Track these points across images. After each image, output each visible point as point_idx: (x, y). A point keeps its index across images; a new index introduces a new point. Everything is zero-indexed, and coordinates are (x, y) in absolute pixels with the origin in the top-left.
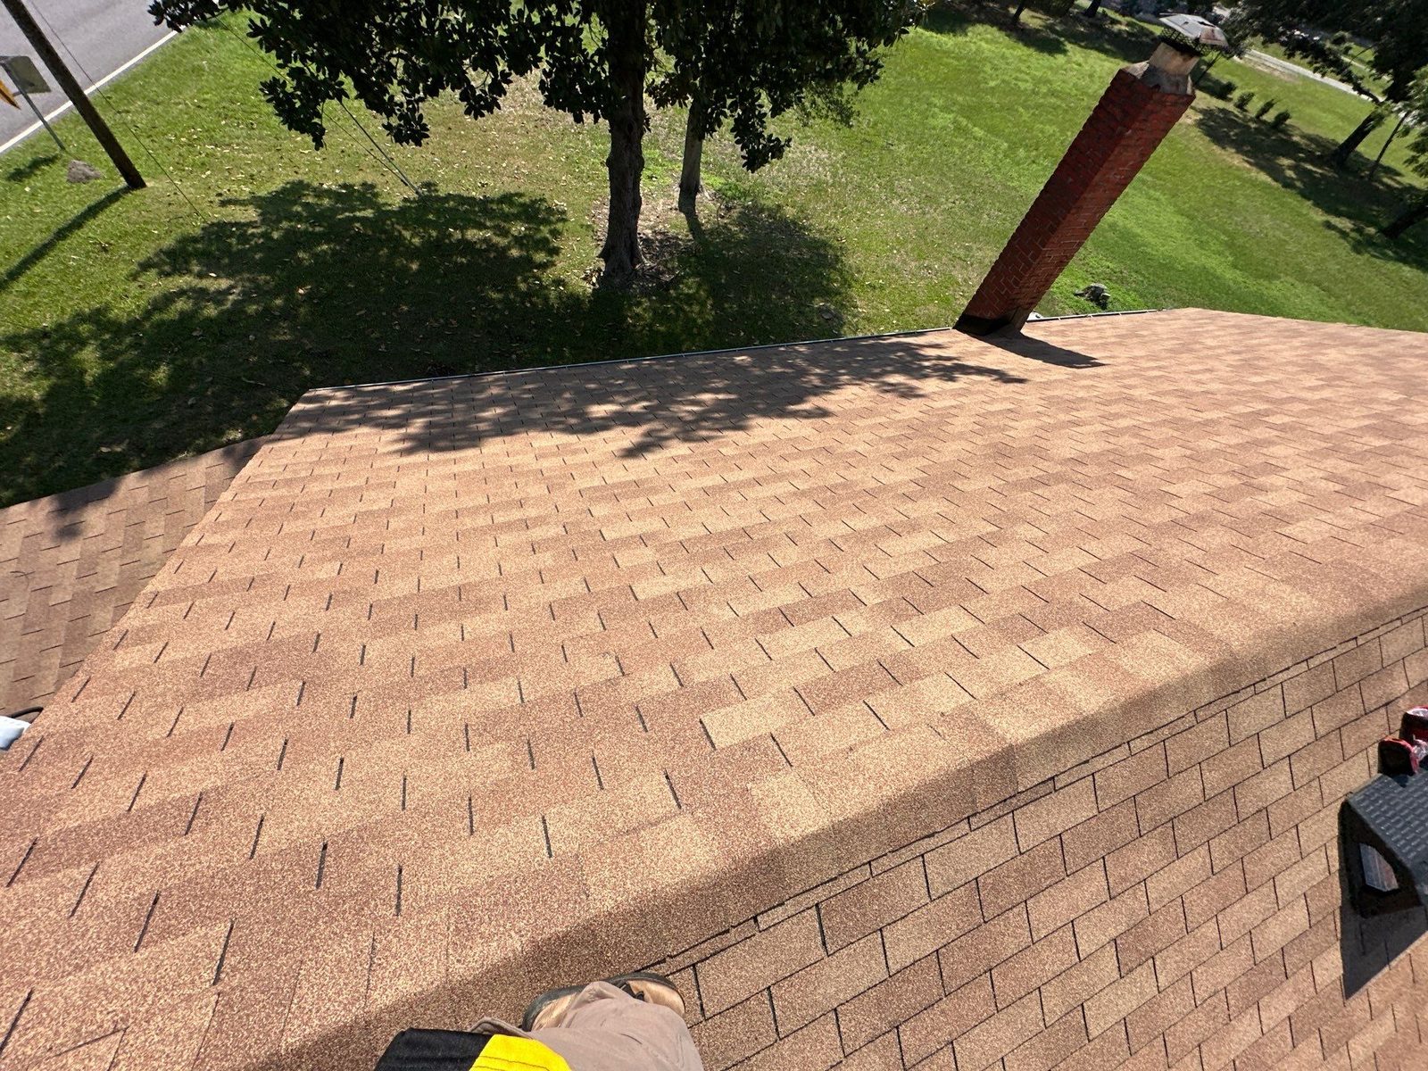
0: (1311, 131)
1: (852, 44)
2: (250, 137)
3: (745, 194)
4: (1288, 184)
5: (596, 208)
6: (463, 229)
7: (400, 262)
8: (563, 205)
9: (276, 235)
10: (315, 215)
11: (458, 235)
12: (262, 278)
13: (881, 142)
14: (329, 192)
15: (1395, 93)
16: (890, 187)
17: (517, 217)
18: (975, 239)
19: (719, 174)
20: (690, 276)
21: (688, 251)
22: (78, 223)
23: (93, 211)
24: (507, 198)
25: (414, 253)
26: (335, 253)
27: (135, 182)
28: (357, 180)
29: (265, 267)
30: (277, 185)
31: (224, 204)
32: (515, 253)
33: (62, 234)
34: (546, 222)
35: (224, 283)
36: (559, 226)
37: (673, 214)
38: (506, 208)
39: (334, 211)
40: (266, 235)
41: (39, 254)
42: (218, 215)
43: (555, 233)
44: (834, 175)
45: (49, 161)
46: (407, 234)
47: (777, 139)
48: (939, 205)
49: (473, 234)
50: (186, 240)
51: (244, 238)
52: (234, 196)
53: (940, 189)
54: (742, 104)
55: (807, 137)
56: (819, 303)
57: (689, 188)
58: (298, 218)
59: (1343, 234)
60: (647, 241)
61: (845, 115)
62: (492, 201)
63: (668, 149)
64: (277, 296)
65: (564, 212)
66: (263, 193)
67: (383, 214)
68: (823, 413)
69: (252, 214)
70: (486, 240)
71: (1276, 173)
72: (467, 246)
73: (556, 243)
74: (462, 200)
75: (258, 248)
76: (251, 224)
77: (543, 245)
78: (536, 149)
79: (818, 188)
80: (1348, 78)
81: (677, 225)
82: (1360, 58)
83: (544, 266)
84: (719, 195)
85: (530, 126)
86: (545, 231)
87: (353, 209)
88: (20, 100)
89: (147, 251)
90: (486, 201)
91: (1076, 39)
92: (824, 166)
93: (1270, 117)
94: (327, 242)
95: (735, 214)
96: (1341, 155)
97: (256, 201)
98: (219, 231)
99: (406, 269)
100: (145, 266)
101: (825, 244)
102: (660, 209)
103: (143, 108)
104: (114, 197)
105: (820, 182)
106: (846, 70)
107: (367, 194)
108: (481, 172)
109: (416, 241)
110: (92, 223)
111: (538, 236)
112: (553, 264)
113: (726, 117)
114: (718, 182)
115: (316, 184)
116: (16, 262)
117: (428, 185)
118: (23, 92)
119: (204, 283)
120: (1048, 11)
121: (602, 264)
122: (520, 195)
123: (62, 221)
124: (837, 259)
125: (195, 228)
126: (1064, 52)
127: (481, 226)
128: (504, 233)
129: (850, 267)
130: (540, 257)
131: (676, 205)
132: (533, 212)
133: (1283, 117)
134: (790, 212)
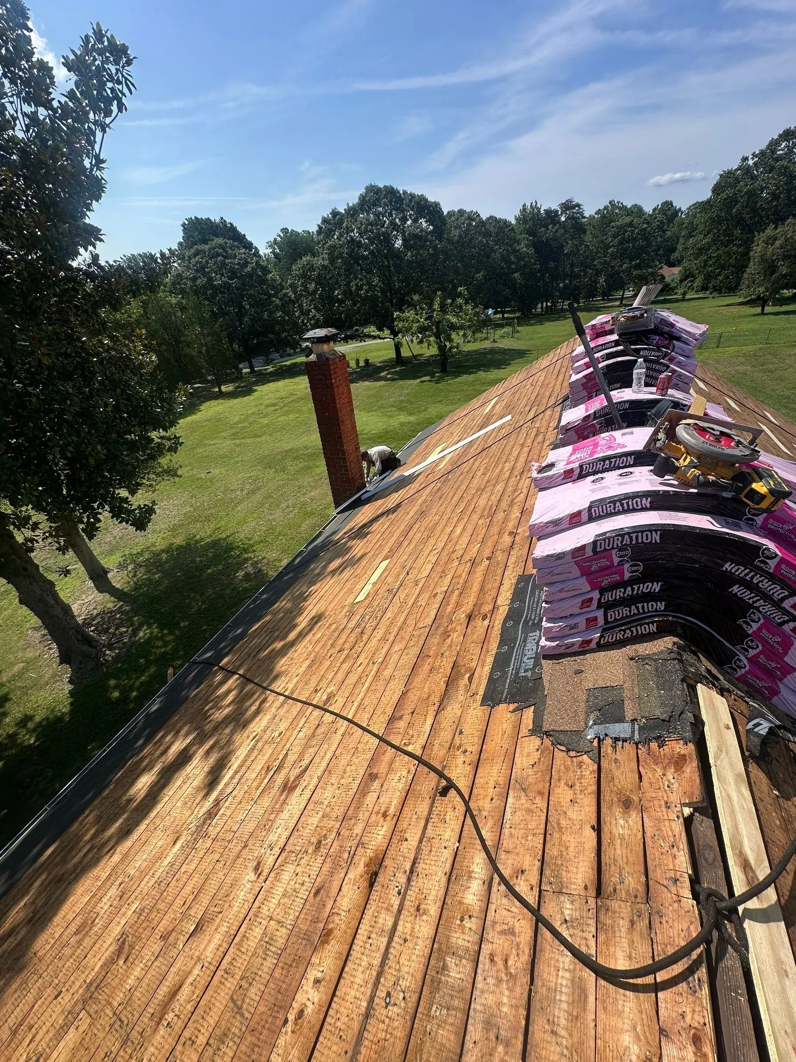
0: (380, 360)
1: (154, 435)
3: (140, 553)
4: (393, 380)
15: (395, 333)
16: (229, 490)
37: (98, 598)
44: (191, 505)
47: (145, 505)
48: (262, 479)
54: (106, 501)
56: (240, 574)
57: (98, 575)
59: (429, 381)
61: (171, 472)
68: (317, 619)
71: (385, 379)
79: (187, 517)
80: (374, 337)
81: (105, 601)
82: (371, 330)
91: (256, 383)
93: (362, 364)
96: (399, 359)
101: (216, 541)
105: (185, 514)
106: (160, 450)
113: (101, 514)
120: (231, 381)
126: (256, 390)
131: (96, 592)
133: (367, 361)
134: (180, 541)
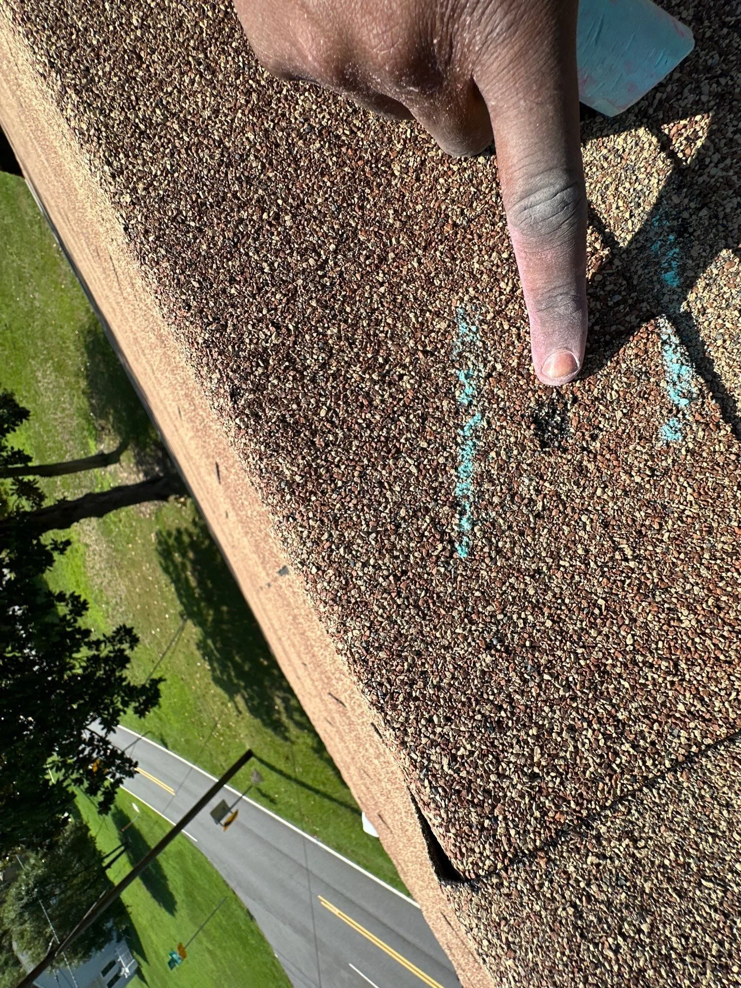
2: (205, 710)
3: (88, 421)
5: (145, 515)
6: (193, 589)
7: (226, 617)
8: (153, 535)
9: (242, 684)
10: (224, 668)
11: (197, 591)
12: (267, 683)
13: (8, 334)
14: (211, 665)
16: (30, 314)
17: (173, 561)
18: (22, 220)
19: (87, 443)
20: (150, 438)
21: (137, 445)
22: (280, 772)
23: (272, 768)
24: (166, 570)
25: (218, 611)
26: (238, 653)
27: (249, 755)
28: (198, 654)
29: (260, 684)
30: (219, 691)
31: (240, 712)
32: (191, 555)
33: (288, 777)
34: (166, 543)
35: (278, 701)
36: (164, 534)
37: (124, 464)
38: (171, 569)
39: (218, 660)
40: (245, 688)
41: (303, 785)
42: (247, 714)
43: (169, 534)
44: (46, 361)
45: (259, 790)
46: (210, 618)
48: (19, 266)
49: (193, 582)
50: (265, 724)
51: (251, 698)
52: (234, 709)
53: (11, 271)
55: (36, 392)
57: (104, 460)
58: (229, 676)
60: (146, 474)
62: (172, 578)
63: (92, 483)
64: (273, 674)
65: (157, 534)
66: (226, 696)
67: (207, 634)
69: (238, 698)
70: (193, 575)
72: (201, 583)
73: (174, 532)
74: (180, 596)
75: (253, 691)
76: (243, 697)
77: (178, 539)
78: (133, 563)
79: (59, 368)
81: (128, 458)
83: (190, 535)
84: (99, 440)
85: (124, 571)
86: (171, 541)
87: (212, 651)
88: (233, 810)
89: (278, 740)
90: (173, 581)
92: (45, 371)
94: (234, 657)
95: (103, 422)
97: (232, 698)
98: (254, 711)
99: (228, 612)
100: (286, 739)
101: (87, 347)
102: (126, 475)
103: (217, 759)
104: (261, 761)
105: (56, 370)
107: (202, 645)
108: (160, 589)
109: (211, 612)
110: (278, 767)
111: (175, 544)
112: (186, 530)
114: (92, 443)
115: (210, 673)
116: (310, 792)
117: (182, 616)
118: (229, 810)
119: (282, 709)
121: (172, 498)
122: (161, 564)
123: (283, 779)
124: (89, 332)
125: (257, 722)
127: (187, 580)
128: (184, 565)
129: (89, 318)
130: (186, 539)
131: (118, 465)
132: (165, 553)
134: (83, 384)
